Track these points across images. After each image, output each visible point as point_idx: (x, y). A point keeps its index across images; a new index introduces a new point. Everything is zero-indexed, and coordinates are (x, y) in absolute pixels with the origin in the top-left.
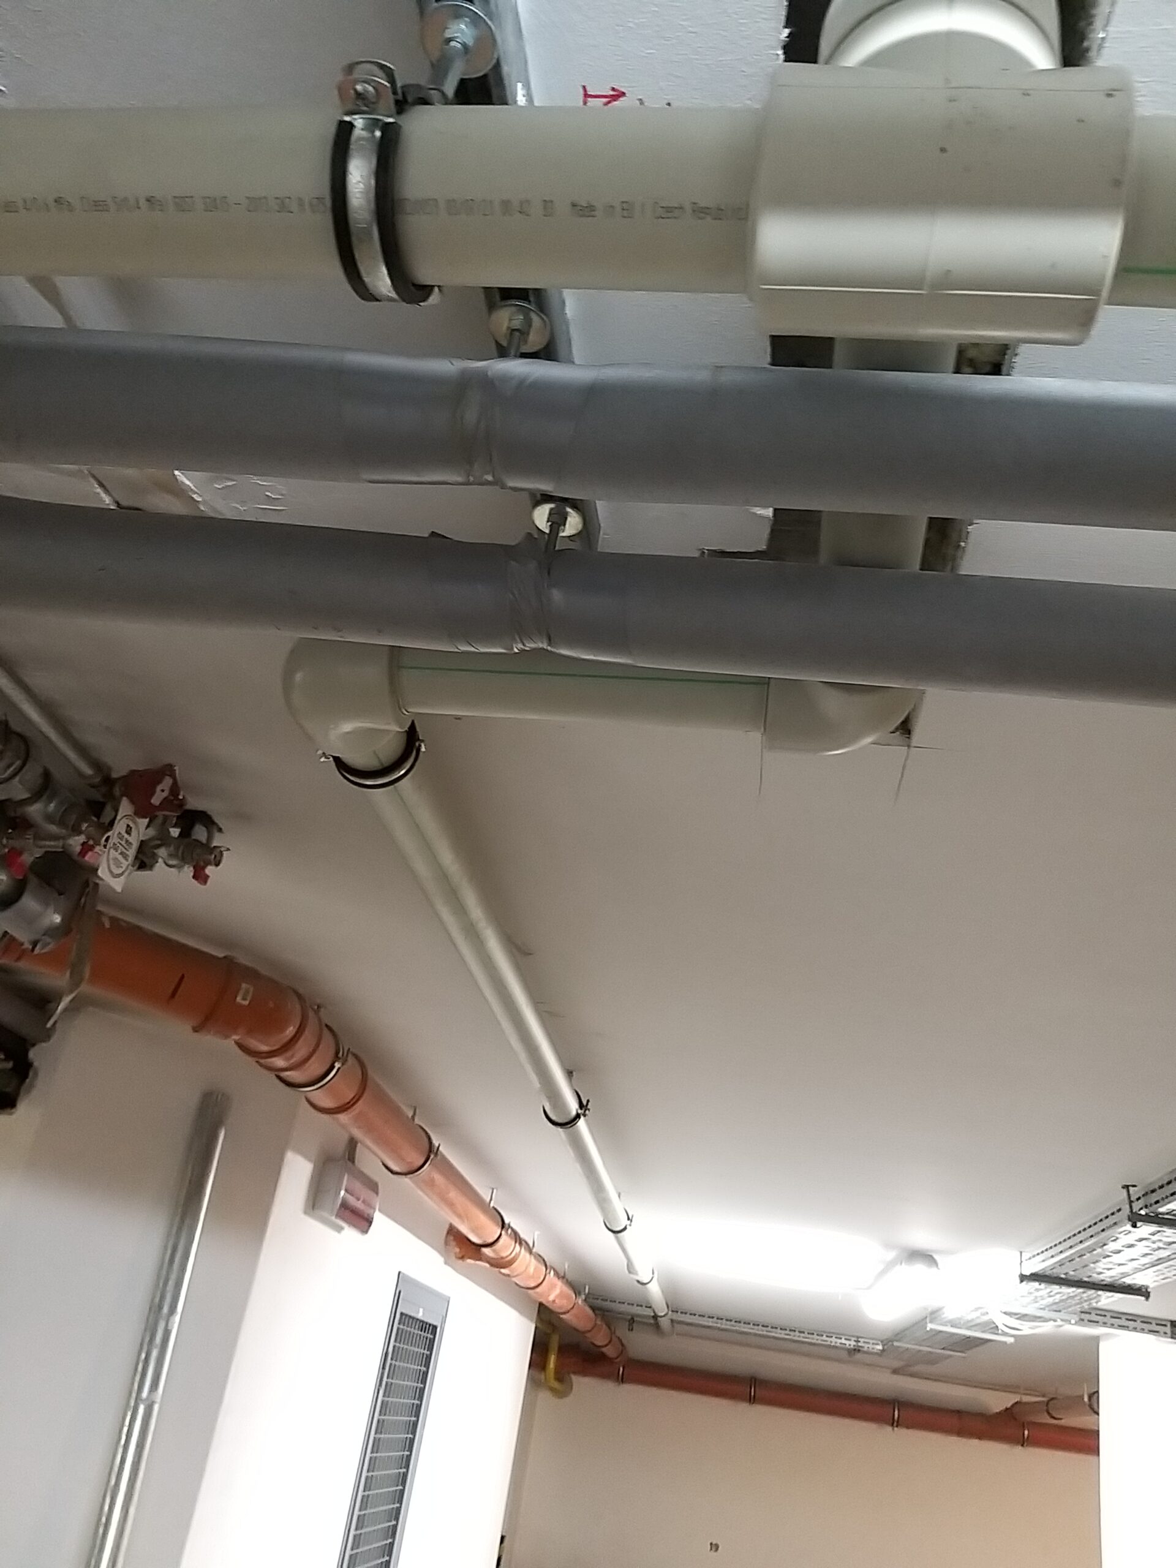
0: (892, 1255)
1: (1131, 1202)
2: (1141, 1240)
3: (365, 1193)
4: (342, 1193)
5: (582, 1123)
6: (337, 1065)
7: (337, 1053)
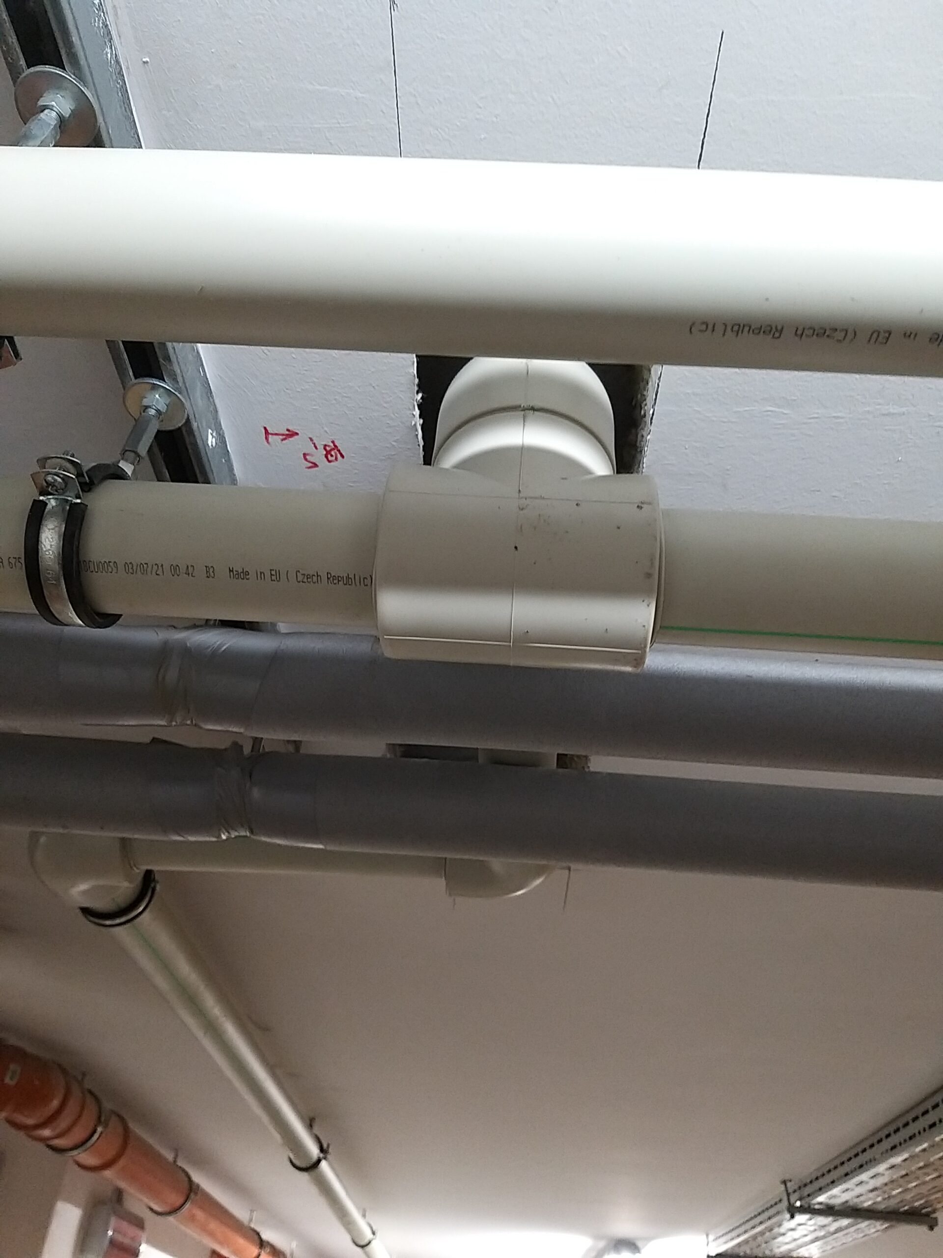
0: (601, 1244)
1: (788, 1195)
2: (800, 1225)
3: (131, 1230)
4: (110, 1233)
5: (324, 1164)
6: (99, 1129)
7: (99, 1117)
